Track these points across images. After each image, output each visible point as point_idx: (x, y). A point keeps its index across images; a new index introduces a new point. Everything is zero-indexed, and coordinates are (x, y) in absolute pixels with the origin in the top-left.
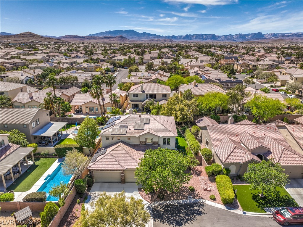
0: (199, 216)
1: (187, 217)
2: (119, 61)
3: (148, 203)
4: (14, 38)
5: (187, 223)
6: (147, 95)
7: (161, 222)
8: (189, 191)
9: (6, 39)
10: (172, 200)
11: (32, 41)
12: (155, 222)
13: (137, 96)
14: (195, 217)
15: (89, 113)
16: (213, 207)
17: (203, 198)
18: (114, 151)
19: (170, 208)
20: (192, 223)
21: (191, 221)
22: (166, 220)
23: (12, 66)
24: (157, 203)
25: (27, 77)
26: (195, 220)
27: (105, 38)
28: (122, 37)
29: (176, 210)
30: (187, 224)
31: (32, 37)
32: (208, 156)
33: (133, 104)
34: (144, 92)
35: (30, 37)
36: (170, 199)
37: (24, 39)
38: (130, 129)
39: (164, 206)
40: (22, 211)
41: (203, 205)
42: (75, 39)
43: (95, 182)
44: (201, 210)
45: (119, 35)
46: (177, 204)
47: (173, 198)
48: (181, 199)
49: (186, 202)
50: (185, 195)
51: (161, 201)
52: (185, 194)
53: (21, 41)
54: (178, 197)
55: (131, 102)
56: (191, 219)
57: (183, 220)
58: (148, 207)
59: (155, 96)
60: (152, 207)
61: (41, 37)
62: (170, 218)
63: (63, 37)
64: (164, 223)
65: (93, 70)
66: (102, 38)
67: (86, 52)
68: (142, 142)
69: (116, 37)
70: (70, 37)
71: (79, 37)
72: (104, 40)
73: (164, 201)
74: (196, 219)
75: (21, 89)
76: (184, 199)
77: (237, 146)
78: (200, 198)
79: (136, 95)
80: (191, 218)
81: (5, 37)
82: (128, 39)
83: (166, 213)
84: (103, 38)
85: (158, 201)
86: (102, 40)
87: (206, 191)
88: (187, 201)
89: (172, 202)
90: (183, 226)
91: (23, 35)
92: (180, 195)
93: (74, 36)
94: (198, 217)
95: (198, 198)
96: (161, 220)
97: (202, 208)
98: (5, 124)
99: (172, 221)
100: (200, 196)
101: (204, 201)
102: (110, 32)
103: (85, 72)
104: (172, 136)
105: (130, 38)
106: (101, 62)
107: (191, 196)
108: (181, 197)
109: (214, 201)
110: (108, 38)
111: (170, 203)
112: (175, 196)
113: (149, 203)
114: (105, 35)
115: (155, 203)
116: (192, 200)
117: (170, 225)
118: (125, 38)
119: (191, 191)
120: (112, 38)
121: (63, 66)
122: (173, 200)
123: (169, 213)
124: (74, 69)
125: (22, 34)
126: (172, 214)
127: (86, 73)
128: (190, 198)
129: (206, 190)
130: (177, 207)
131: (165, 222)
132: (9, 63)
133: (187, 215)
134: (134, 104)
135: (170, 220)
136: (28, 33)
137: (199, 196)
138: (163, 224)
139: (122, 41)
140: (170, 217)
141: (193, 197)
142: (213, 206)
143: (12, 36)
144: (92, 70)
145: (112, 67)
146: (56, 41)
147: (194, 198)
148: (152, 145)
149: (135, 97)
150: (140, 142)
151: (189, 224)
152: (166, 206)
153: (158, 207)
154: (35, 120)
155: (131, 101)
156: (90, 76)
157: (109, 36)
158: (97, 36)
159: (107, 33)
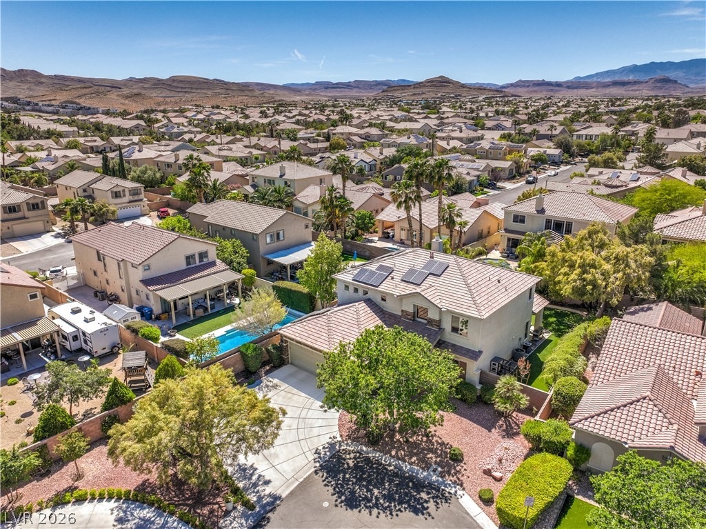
0: (412, 514)
1: (381, 501)
2: (591, 139)
3: (338, 436)
4: (413, 90)
5: (367, 511)
6: (548, 221)
7: (324, 481)
8: (446, 457)
9: (400, 92)
10: (391, 455)
11: (444, 94)
12: (314, 474)
13: (523, 221)
14: (400, 510)
15: (406, 242)
16: (466, 515)
17: (465, 485)
18: (338, 314)
19: (371, 467)
20: (378, 517)
21: (381, 512)
22: (337, 484)
23: (363, 141)
24: (356, 445)
25: (362, 160)
26: (392, 515)
27: (615, 84)
28: (666, 81)
29: (377, 476)
30: (365, 512)
31: (445, 86)
32: (564, 398)
33: (509, 239)
34: (542, 211)
35: (442, 86)
36: (389, 452)
37: (429, 92)
38: (392, 278)
39: (363, 457)
40: (134, 354)
41: (446, 500)
42: (536, 88)
43: (291, 364)
44: (431, 505)
45: (660, 74)
46: (392, 468)
47: (397, 453)
48: (411, 464)
49: (418, 474)
50: (428, 458)
51: (366, 446)
52: (431, 458)
53: (424, 96)
54: (407, 456)
55: (506, 232)
56: (384, 509)
57: (370, 501)
58: (331, 444)
59: (569, 225)
60: (339, 447)
61: (463, 86)
62: (348, 484)
63: (512, 85)
64: (328, 486)
65: (501, 156)
66: (606, 86)
67: (529, 118)
68: (406, 312)
69: (647, 82)
70: (527, 84)
71: (549, 84)
72: (611, 90)
73: (374, 450)
74: (397, 515)
75: (321, 180)
76: (417, 466)
77: (653, 398)
78: (455, 483)
79: (522, 218)
80: (389, 506)
81: (399, 88)
82: (685, 85)
83: (352, 471)
84: (609, 86)
85: (361, 444)
86: (608, 91)
87: (485, 476)
88: (422, 473)
89: (384, 459)
90: (354, 510)
91: (431, 82)
92: (416, 454)
93: (539, 81)
94: (408, 515)
95: (451, 481)
96: (327, 478)
97: (438, 503)
98: (234, 229)
99: (345, 491)
100: (462, 479)
101: (460, 492)
102: (635, 69)
103: (477, 161)
104: (472, 315)
105: (691, 82)
106: (537, 140)
107: (439, 469)
108: (414, 459)
109: (483, 506)
110: (624, 84)
111: (381, 459)
112: (404, 451)
113: (339, 439)
114: (617, 78)
115: (352, 444)
116: (434, 478)
117: (333, 495)
118: (676, 82)
119: (451, 459)
120: (635, 83)
121: (448, 144)
122: (393, 457)
123: (356, 476)
124: (458, 152)
125: (429, 82)
126: (360, 479)
127: (481, 161)
128: (435, 470)
129: (488, 472)
130: (387, 473)
131: (332, 485)
132: (360, 136)
133: (389, 498)
134: (513, 239)
135: (342, 487)
136: (440, 79)
137: (459, 479)
138: (323, 487)
139: (662, 91)
140: (350, 483)
141: (441, 472)
142: (468, 514)
143: (410, 86)
144: (499, 156)
145: (557, 152)
146: (490, 94)
147: (442, 475)
148: (426, 324)
149: (517, 222)
150: (402, 311)
151: (371, 515)
152: (368, 460)
153: (349, 454)
154: (275, 230)
155: (507, 230)
156: (481, 169)
157: (631, 78)
158: (595, 79)
159: (623, 70)
